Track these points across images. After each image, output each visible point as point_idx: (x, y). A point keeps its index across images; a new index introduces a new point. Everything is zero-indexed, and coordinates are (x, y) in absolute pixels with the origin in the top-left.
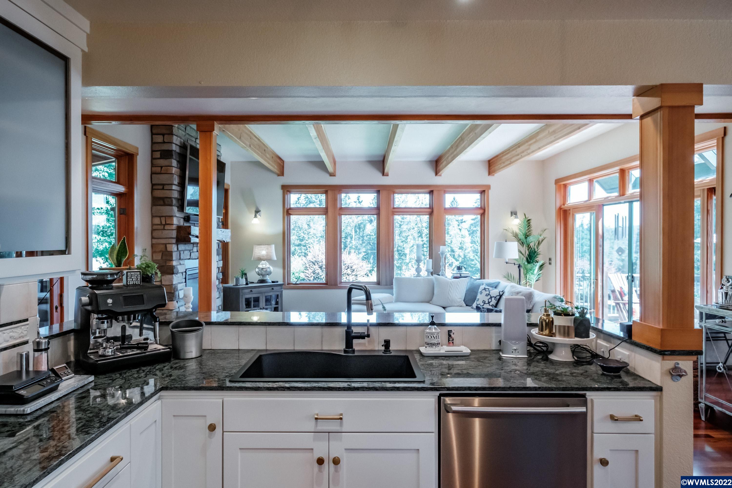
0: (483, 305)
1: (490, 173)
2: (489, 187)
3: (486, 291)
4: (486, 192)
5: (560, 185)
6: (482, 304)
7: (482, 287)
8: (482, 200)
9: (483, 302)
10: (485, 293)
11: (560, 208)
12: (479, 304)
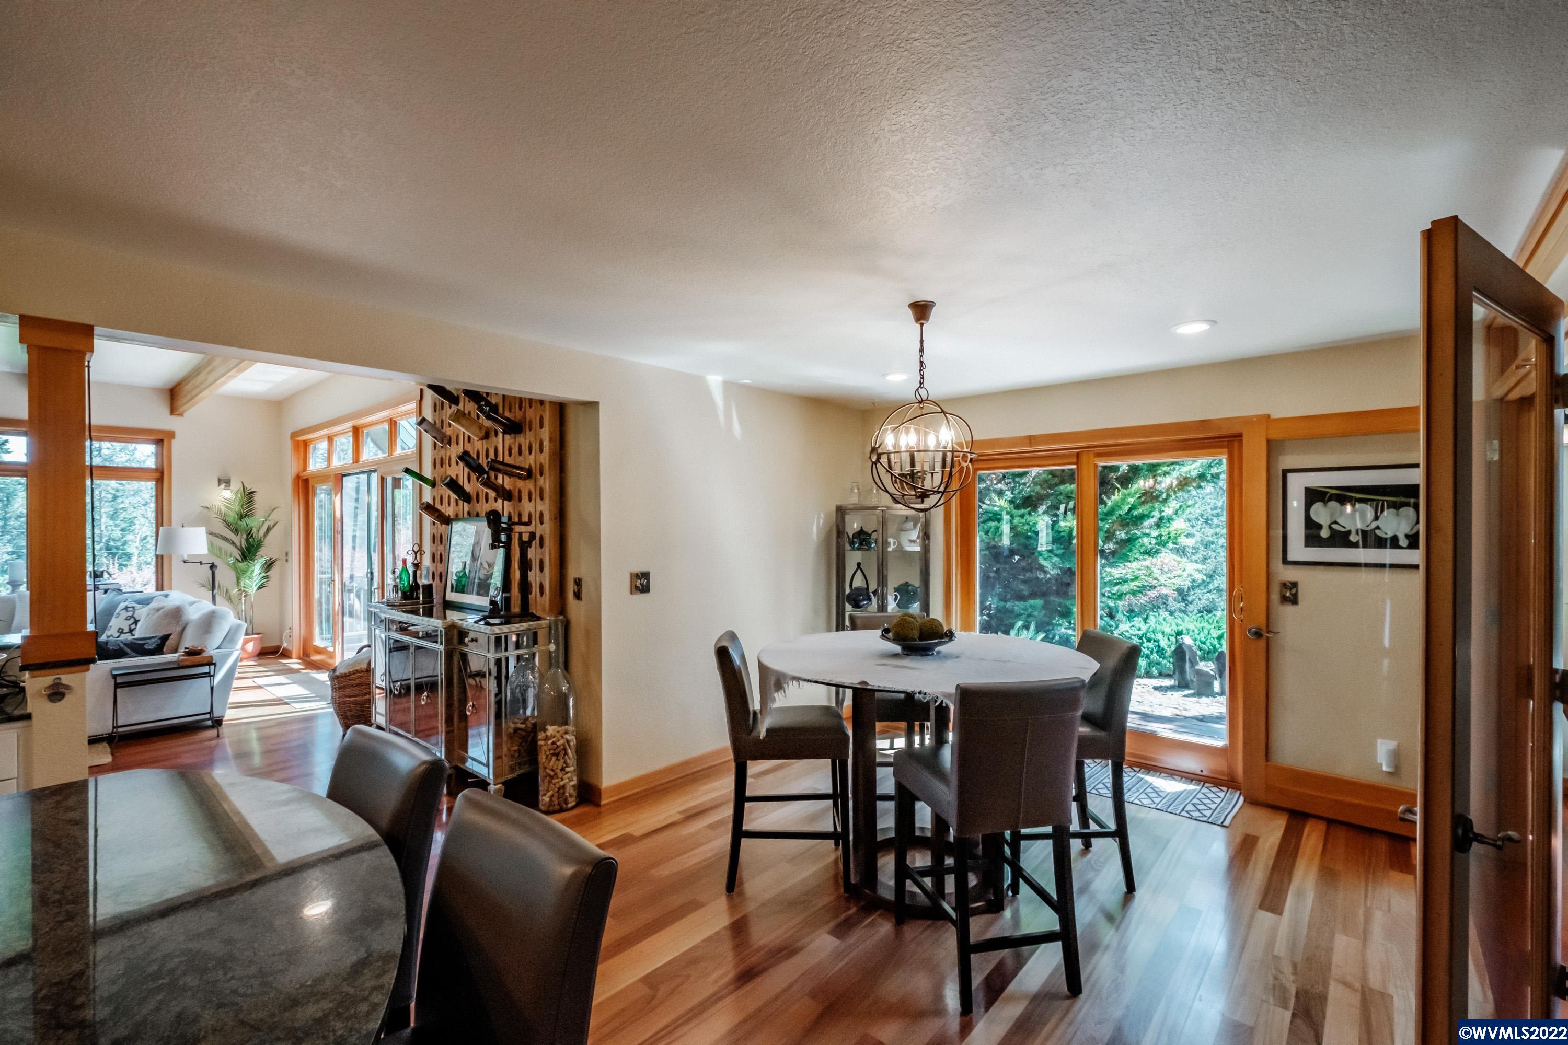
0: (118, 637)
1: (173, 411)
2: (171, 435)
3: (128, 611)
4: (165, 442)
5: (298, 441)
6: (117, 634)
7: (123, 605)
8: (159, 456)
9: (118, 632)
10: (125, 614)
11: (298, 477)
12: (111, 636)
